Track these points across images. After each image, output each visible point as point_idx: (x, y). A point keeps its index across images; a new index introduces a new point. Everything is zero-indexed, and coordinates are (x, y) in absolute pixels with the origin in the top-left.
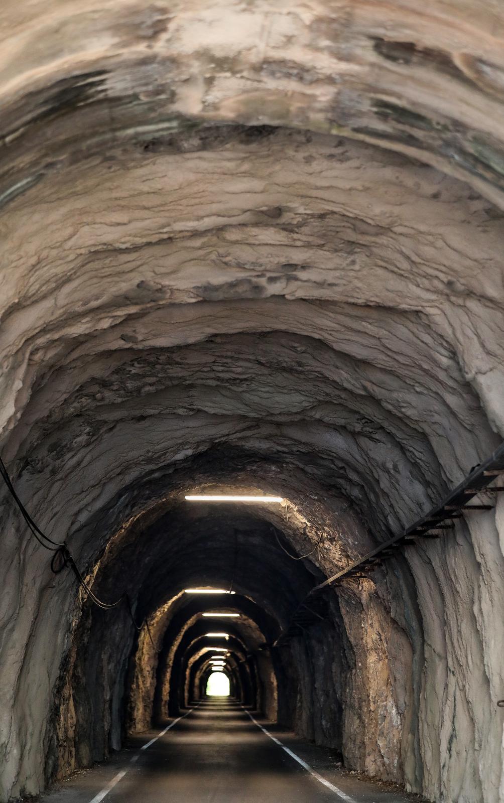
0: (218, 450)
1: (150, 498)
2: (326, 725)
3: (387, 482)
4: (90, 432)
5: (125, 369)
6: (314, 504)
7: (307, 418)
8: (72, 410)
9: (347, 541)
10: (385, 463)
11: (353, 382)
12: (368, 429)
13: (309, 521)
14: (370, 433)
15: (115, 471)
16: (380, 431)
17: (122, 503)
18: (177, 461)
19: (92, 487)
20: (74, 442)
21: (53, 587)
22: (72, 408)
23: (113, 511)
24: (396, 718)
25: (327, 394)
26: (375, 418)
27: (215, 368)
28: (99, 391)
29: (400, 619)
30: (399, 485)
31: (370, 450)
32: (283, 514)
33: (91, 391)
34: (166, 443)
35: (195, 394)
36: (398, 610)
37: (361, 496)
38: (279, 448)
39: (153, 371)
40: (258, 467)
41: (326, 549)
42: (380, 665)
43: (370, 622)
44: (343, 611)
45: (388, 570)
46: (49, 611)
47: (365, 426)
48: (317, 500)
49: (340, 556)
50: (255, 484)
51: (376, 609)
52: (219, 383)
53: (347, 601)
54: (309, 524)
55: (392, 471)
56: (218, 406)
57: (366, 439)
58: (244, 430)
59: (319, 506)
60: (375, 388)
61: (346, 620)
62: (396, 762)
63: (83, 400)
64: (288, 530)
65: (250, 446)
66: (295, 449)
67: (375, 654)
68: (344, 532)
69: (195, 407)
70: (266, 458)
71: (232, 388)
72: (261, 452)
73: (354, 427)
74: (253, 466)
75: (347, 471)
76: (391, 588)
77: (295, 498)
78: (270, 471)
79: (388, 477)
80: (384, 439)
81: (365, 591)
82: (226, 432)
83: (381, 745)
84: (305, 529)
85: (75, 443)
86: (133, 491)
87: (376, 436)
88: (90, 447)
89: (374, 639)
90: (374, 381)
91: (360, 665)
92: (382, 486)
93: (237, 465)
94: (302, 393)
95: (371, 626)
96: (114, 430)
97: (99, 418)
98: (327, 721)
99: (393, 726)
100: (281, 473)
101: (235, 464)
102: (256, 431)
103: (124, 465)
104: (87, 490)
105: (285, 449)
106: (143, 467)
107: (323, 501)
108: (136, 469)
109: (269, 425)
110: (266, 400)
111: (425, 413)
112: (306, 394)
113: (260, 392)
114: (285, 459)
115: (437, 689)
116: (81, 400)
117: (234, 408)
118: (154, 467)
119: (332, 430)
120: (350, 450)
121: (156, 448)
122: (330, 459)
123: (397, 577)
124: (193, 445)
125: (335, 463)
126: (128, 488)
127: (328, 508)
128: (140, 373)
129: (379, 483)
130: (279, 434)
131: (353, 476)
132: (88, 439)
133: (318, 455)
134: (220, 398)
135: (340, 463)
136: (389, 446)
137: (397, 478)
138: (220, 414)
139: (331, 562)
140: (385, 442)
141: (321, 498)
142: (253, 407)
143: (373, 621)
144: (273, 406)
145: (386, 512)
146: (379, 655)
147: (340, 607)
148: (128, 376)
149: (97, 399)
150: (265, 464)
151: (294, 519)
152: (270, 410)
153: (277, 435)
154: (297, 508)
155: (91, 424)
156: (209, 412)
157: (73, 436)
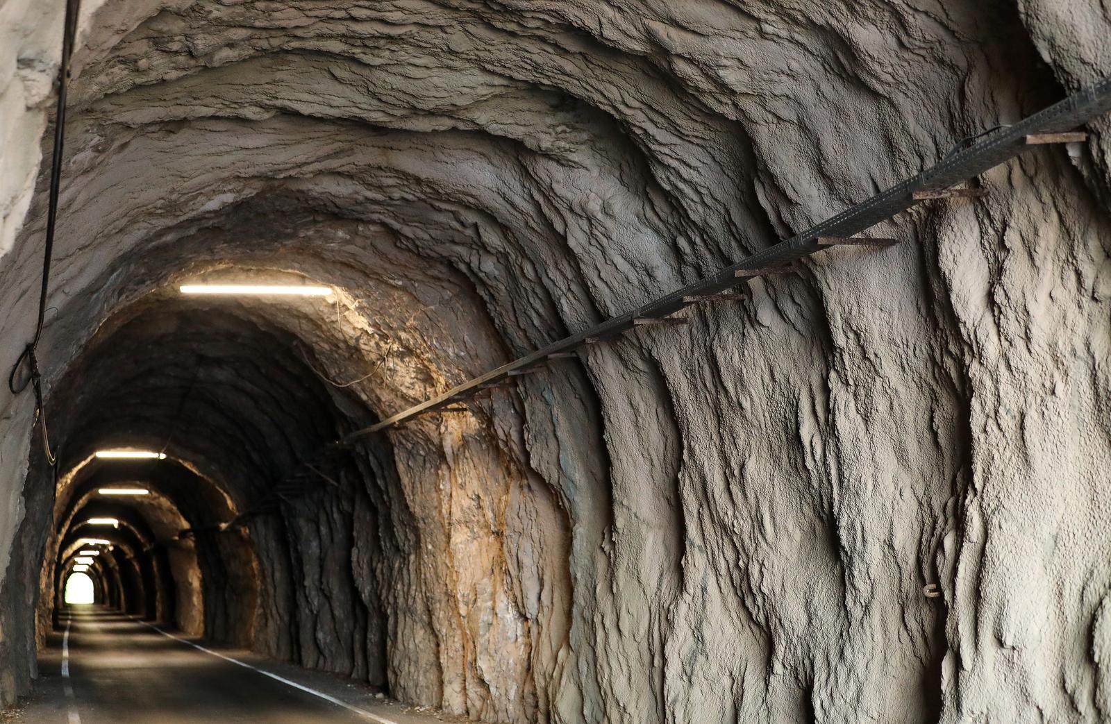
0: (266, 199)
1: (143, 282)
2: (325, 639)
3: (582, 238)
4: (98, 145)
5: (202, 8)
6: (390, 295)
7: (461, 126)
8: (95, 88)
9: (444, 352)
10: (587, 203)
11: (625, 25)
12: (563, 144)
13: (375, 325)
14: (566, 150)
15: (117, 222)
16: (583, 147)
17: (112, 285)
18: (208, 212)
19: (80, 249)
20: (72, 161)
21: (8, 418)
22: (96, 84)
23: (98, 298)
24: (513, 625)
26: (622, 108)
27: (357, 13)
28: (146, 53)
29: (548, 469)
30: (609, 238)
31: (558, 182)
32: (325, 317)
33: (134, 51)
34: (202, 177)
35: (285, 78)
36: (545, 455)
37: (497, 273)
38: (370, 194)
39: (248, 14)
40: (317, 231)
41: (390, 370)
42: (474, 548)
43: (460, 481)
44: (401, 468)
45: (530, 392)
47: (558, 139)
48: (403, 289)
49: (412, 381)
50: (297, 265)
51: (476, 460)
52: (344, 47)
53: (409, 452)
54: (370, 330)
55: (600, 216)
56: (321, 99)
57: (552, 166)
58: (328, 157)
59: (399, 298)
60: (674, 32)
61: (405, 480)
62: (512, 694)
63: (115, 70)
64: (322, 344)
65: (324, 191)
66: (397, 195)
67: (466, 530)
68: (440, 339)
69: (278, 103)
70: (336, 214)
71: (366, 59)
72: (337, 201)
73: (539, 140)
74: (308, 230)
75: (481, 230)
76: (533, 421)
77: (359, 287)
78: (333, 240)
79: (586, 228)
80: (587, 162)
81: (451, 433)
82: (301, 158)
83: (484, 668)
84: (358, 339)
85: (74, 163)
86: (129, 264)
87: (574, 157)
88: (91, 175)
89: (465, 506)
90: (679, 18)
91: (430, 547)
92: (572, 243)
93: (285, 228)
94: (487, 66)
95: (462, 486)
96: (126, 151)
97: (118, 119)
98: (325, 633)
99: (507, 639)
100: (348, 243)
101: (283, 227)
102: (347, 160)
103: (133, 212)
104: (73, 253)
105: (379, 197)
106: (153, 222)
107: (410, 289)
108: (145, 225)
109: (371, 149)
110: (416, 82)
111: (766, 77)
112: (495, 68)
113: (410, 67)
114: (370, 215)
115: (643, 577)
116: (113, 70)
117: (348, 103)
118: (170, 222)
119: (475, 157)
120: (505, 190)
121: (185, 184)
122: (452, 212)
123: (547, 403)
124: (240, 185)
125: (462, 218)
126: (125, 259)
127: (416, 300)
128: (225, 19)
129: (565, 239)
130: (384, 165)
131: (492, 238)
132: (92, 159)
133: (432, 206)
134: (326, 85)
135: (471, 218)
136: (595, 173)
137: (606, 226)
138: (320, 116)
139: (394, 390)
140: (589, 167)
141: (408, 283)
142: (384, 98)
143: (468, 479)
144: (425, 93)
145: (557, 292)
146: (472, 531)
147: (394, 462)
148: (203, 23)
149: (138, 71)
150: (330, 226)
151: (344, 323)
152: (416, 104)
153: (380, 168)
154: (357, 304)
155: (103, 130)
156: (302, 112)
157: (73, 149)
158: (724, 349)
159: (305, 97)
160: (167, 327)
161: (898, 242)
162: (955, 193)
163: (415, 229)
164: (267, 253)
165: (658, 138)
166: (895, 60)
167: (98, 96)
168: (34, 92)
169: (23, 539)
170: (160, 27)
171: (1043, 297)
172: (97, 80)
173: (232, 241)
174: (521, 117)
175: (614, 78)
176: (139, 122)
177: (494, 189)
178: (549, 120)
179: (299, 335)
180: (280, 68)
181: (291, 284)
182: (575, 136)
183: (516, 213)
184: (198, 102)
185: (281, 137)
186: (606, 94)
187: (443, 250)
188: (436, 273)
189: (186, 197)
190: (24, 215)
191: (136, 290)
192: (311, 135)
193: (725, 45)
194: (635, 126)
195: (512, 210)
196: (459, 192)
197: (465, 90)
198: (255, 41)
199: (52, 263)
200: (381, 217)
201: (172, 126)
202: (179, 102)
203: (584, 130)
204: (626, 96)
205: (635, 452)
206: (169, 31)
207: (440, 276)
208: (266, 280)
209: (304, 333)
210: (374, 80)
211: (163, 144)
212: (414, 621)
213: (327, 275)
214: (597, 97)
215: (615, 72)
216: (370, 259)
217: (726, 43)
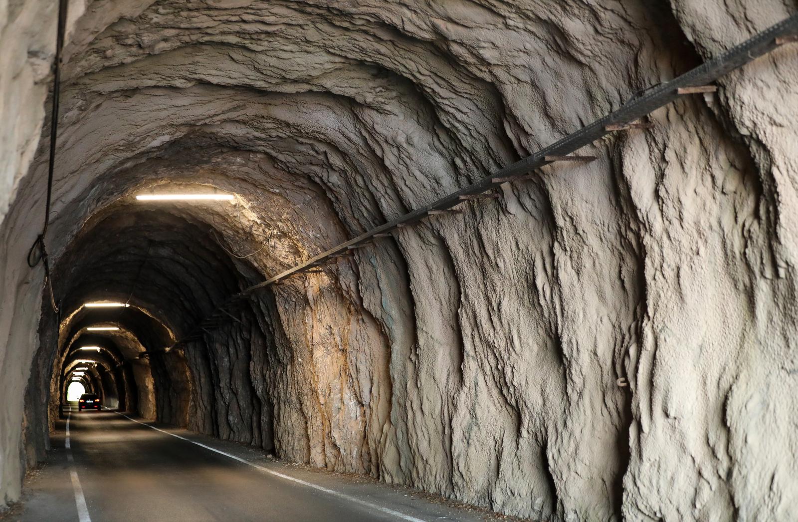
0: (190, 138)
1: (112, 193)
2: (234, 420)
3: (393, 159)
4: (81, 106)
5: (147, 16)
6: (271, 199)
7: (315, 89)
8: (79, 69)
9: (307, 234)
10: (396, 137)
11: (418, 22)
12: (380, 99)
13: (262, 218)
14: (382, 103)
15: (95, 155)
16: (393, 101)
17: (92, 196)
18: (153, 148)
19: (71, 173)
20: (65, 116)
21: (27, 283)
22: (79, 67)
23: (83, 204)
24: (355, 409)
25: (362, 50)
26: (418, 75)
27: (246, 17)
28: (111, 46)
29: (375, 308)
30: (411, 159)
31: (378, 124)
32: (230, 214)
33: (103, 45)
34: (149, 125)
35: (201, 60)
36: (372, 299)
37: (339, 183)
38: (257, 134)
39: (176, 20)
40: (223, 158)
41: (272, 247)
42: (328, 359)
43: (318, 317)
44: (280, 309)
45: (362, 259)
46: (22, 309)
47: (377, 96)
48: (279, 194)
49: (286, 253)
50: (211, 181)
51: (328, 304)
52: (239, 40)
53: (286, 299)
54: (259, 221)
55: (405, 145)
56: (224, 73)
57: (374, 114)
58: (229, 110)
59: (277, 200)
60: (450, 26)
61: (283, 318)
62: (354, 453)
63: (91, 57)
64: (228, 231)
65: (226, 132)
66: (274, 134)
67: (323, 349)
68: (304, 226)
69: (196, 76)
70: (236, 147)
71: (253, 47)
72: (235, 138)
73: (365, 97)
74: (217, 157)
75: (329, 156)
76: (364, 277)
77: (251, 193)
78: (234, 164)
79: (396, 153)
81: (312, 287)
82: (213, 112)
83: (336, 436)
84: (251, 228)
85: (66, 118)
86: (103, 182)
87: (388, 107)
88: (78, 126)
89: (322, 333)
90: (453, 17)
91: (300, 360)
92: (387, 163)
93: (203, 156)
94: (330, 50)
95: (320, 321)
96: (100, 109)
97: (94, 89)
98: (234, 417)
99: (351, 418)
100: (244, 165)
101: (202, 156)
102: (242, 112)
103: (105, 149)
104: (67, 176)
105: (263, 136)
106: (118, 155)
107: (284, 194)
108: (113, 157)
109: (257, 105)
110: (285, 61)
111: (510, 54)
112: (336, 51)
113: (281, 52)
114: (257, 147)
115: (437, 377)
116: (90, 57)
117: (242, 76)
118: (129, 154)
119: (324, 108)
120: (344, 129)
121: (138, 130)
122: (310, 144)
123: (373, 266)
124: (172, 130)
125: (316, 148)
126: (101, 179)
127: (288, 201)
128: (161, 23)
129: (383, 160)
130: (265, 115)
131: (336, 160)
132: (78, 115)
133: (297, 141)
134: (228, 65)
135: (322, 148)
136: (401, 117)
137: (409, 152)
138: (224, 84)
139: (275, 260)
140: (397, 114)
141: (283, 191)
142: (265, 72)
143: (323, 316)
144: (292, 68)
145: (378, 195)
146: (327, 349)
147: (276, 306)
148: (147, 26)
149: (106, 57)
150: (232, 155)
151: (242, 217)
152: (286, 76)
153: (263, 117)
154: (250, 205)
155: (85, 96)
156: (212, 82)
157: (66, 109)
158: (486, 229)
159: (214, 72)
160: (129, 222)
161: (596, 158)
162: (632, 126)
163: (286, 156)
164: (192, 173)
165: (441, 94)
166: (592, 42)
167: (81, 75)
168: (39, 72)
169: (39, 360)
170: (120, 29)
171: (690, 192)
172: (80, 64)
173: (169, 166)
174: (352, 82)
175: (413, 56)
176: (108, 91)
177: (337, 129)
178: (371, 84)
179: (214, 226)
180: (198, 54)
181: (207, 193)
182: (388, 94)
183: (351, 144)
184: (145, 77)
185: (198, 98)
186: (407, 66)
187: (305, 169)
188: (300, 184)
189: (139, 138)
190: (34, 152)
191: (108, 199)
192: (219, 97)
193: (483, 34)
194: (426, 86)
195: (348, 143)
196: (314, 131)
197: (317, 66)
198: (181, 37)
199: (53, 183)
200: (264, 148)
201: (129, 93)
202: (133, 77)
203: (394, 90)
204: (420, 67)
205: (431, 297)
206: (125, 31)
207: (303, 186)
208: (191, 190)
209: (216, 224)
210: (259, 61)
211: (123, 105)
212: (291, 408)
213: (230, 187)
214: (402, 68)
215: (413, 52)
216: (257, 176)
217: (483, 32)
